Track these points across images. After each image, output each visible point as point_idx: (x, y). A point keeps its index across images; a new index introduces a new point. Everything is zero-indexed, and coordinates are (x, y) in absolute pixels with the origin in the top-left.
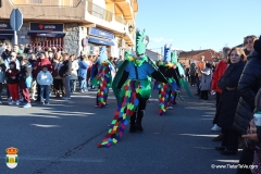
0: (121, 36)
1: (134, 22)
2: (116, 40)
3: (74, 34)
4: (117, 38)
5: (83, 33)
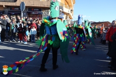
0: (67, 14)
1: (73, 8)
3: (46, 13)
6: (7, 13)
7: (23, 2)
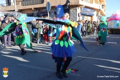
0: (98, 10)
1: (105, 3)
2: (95, 13)
3: (75, 11)
4: (96, 12)
5: (79, 10)
6: (36, 15)
7: (49, 2)
